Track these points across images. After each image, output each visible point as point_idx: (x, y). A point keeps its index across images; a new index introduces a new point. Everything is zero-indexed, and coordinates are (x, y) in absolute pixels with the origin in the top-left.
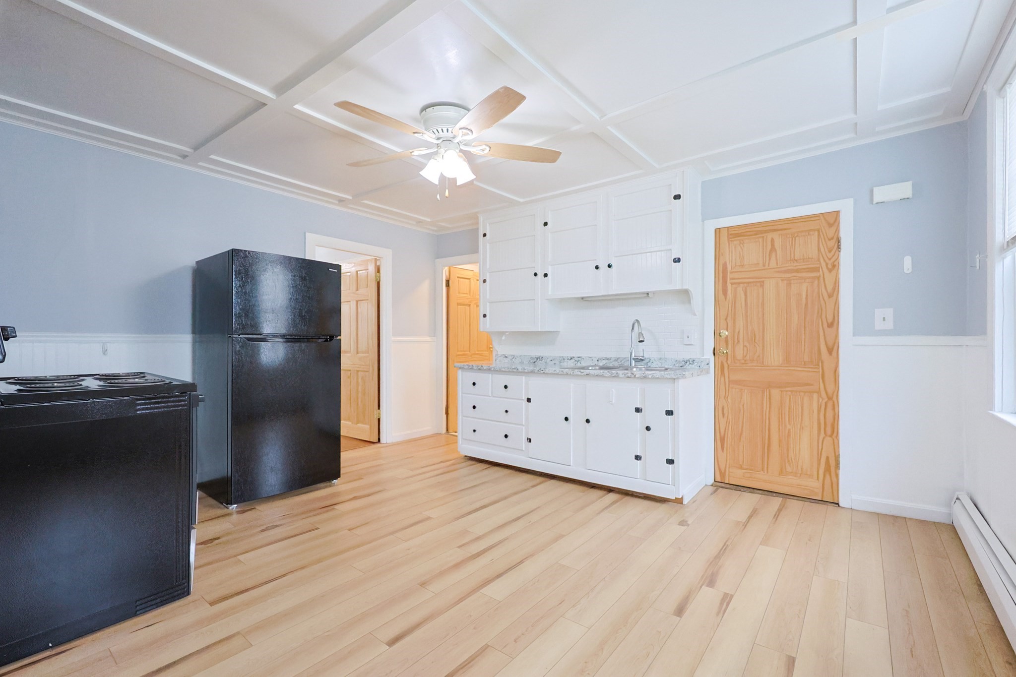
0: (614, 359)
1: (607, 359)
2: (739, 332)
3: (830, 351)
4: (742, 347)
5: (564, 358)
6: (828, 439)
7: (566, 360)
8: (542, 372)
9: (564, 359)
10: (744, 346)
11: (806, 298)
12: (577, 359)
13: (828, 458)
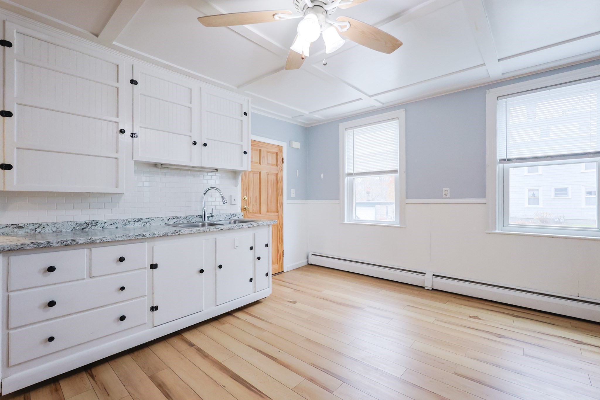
0: (184, 217)
1: (177, 218)
2: (251, 197)
3: (281, 206)
4: (252, 205)
5: (129, 220)
6: (281, 244)
7: (132, 222)
8: (177, 234)
9: (129, 222)
10: (253, 205)
11: (274, 183)
12: (146, 220)
13: (280, 253)
